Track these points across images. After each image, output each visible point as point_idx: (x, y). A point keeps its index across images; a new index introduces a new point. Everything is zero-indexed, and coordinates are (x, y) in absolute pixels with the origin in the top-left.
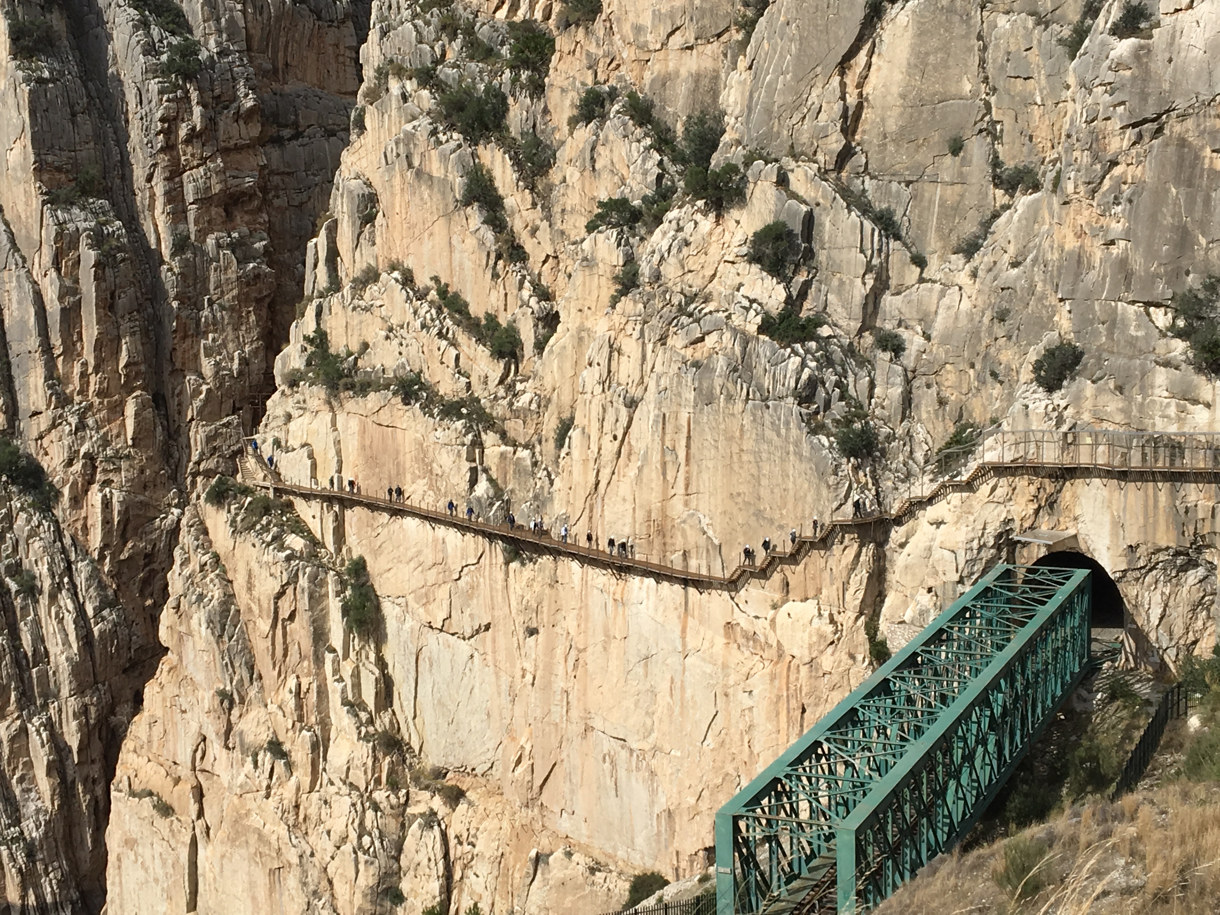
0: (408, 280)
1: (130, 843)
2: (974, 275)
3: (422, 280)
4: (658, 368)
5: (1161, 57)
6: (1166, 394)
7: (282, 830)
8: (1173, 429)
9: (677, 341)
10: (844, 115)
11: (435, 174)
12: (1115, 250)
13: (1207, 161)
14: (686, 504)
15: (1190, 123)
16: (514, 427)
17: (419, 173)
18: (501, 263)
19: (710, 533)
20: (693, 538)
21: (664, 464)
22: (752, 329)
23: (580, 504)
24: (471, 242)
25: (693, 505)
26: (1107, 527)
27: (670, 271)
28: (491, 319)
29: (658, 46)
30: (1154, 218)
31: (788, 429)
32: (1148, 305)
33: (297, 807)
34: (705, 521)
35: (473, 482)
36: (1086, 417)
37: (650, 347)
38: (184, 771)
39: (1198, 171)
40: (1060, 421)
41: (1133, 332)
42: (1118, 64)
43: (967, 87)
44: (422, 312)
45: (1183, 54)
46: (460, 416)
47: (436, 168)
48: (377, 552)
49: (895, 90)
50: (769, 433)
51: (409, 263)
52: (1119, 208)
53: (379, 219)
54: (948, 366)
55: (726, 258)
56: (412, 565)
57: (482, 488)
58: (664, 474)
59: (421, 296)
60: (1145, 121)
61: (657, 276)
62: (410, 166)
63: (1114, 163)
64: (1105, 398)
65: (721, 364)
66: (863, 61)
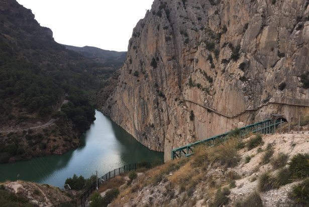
0: (201, 70)
2: (273, 71)
3: (202, 71)
6: (299, 92)
8: (299, 98)
9: (228, 81)
10: (256, 45)
12: (293, 67)
15: (307, 45)
16: (210, 93)
19: (231, 110)
20: (228, 111)
23: (216, 104)
26: (288, 114)
27: (229, 70)
28: (210, 77)
29: (234, 36)
30: (300, 62)
31: (241, 95)
32: (297, 76)
34: (230, 108)
35: (205, 100)
36: (286, 95)
38: (172, 137)
40: (282, 96)
41: (295, 81)
43: (275, 40)
44: (202, 75)
46: (204, 91)
47: (204, 55)
48: (194, 109)
49: (264, 41)
50: (239, 95)
51: (201, 68)
52: (295, 60)
54: (268, 86)
55: (236, 68)
56: (198, 112)
57: (206, 101)
59: (202, 73)
61: (227, 70)
62: (202, 54)
63: (295, 52)
64: (289, 92)
65: (233, 84)
66: (260, 36)
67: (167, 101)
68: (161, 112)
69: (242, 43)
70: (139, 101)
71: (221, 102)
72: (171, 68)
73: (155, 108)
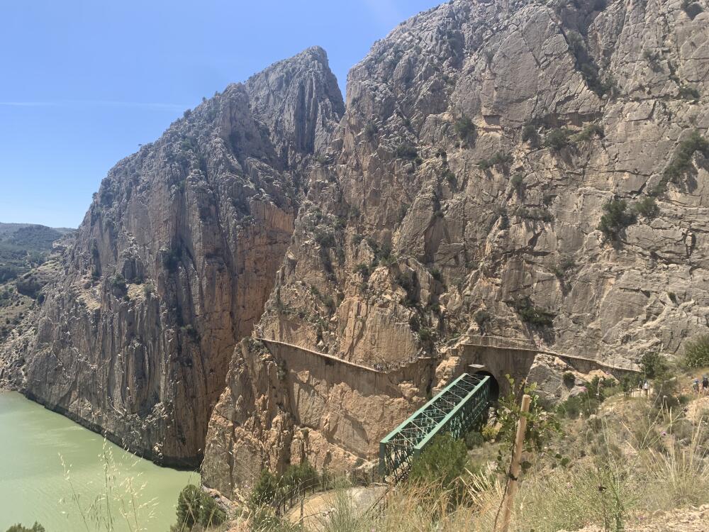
4: (371, 312)
5: (512, 235)
9: (377, 305)
11: (313, 256)
14: (377, 351)
18: (329, 281)
19: (383, 359)
20: (379, 361)
21: (371, 339)
22: (397, 302)
23: (347, 349)
24: (322, 274)
25: (379, 351)
27: (376, 285)
30: (509, 279)
35: (319, 341)
36: (489, 333)
37: (369, 306)
39: (521, 266)
40: (482, 333)
42: (500, 236)
45: (517, 235)
50: (401, 332)
51: (305, 279)
53: (297, 267)
54: (452, 316)
57: (321, 343)
58: (371, 342)
60: (508, 252)
61: (372, 286)
64: (495, 328)
65: (388, 312)
66: (431, 232)
67: (203, 343)
68: (188, 369)
69: (395, 240)
70: (129, 345)
71: (360, 345)
72: (213, 273)
73: (173, 360)
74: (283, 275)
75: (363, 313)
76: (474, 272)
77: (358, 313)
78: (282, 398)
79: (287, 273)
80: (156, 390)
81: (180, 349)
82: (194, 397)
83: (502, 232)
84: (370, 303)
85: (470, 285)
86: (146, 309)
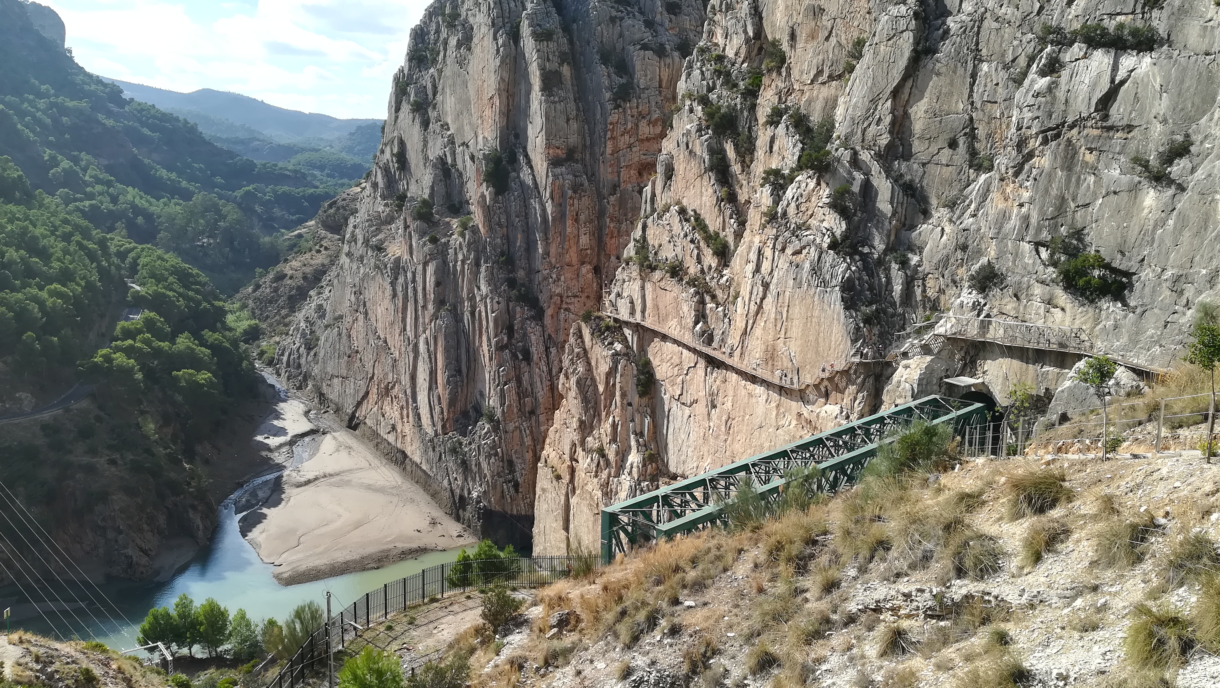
0: (683, 210)
1: (544, 490)
3: (689, 211)
4: (780, 266)
5: (1063, 87)
6: (1039, 300)
7: (599, 494)
8: (1041, 322)
9: (789, 251)
10: (894, 124)
11: (698, 153)
12: (1024, 210)
13: (1081, 155)
14: (784, 344)
15: (1075, 131)
16: (719, 294)
17: (691, 152)
18: (723, 203)
19: (794, 361)
20: (787, 363)
21: (776, 320)
22: (825, 246)
23: (738, 339)
24: (710, 191)
25: (788, 344)
27: (792, 210)
28: (716, 234)
29: (809, 82)
30: (1047, 191)
31: (835, 305)
32: (1037, 245)
33: (608, 483)
34: (793, 354)
35: (697, 322)
36: (995, 311)
37: (777, 253)
38: (567, 457)
39: (1075, 161)
41: (1026, 260)
42: (1038, 93)
43: (961, 106)
44: (685, 228)
45: (1076, 88)
46: (695, 286)
47: (698, 150)
48: (655, 355)
50: (826, 307)
51: (685, 202)
52: (1028, 184)
53: (674, 178)
54: (930, 276)
55: (819, 204)
56: (669, 364)
57: (700, 326)
58: (776, 326)
59: (687, 220)
60: (1050, 129)
61: (785, 214)
62: (688, 147)
63: (1031, 155)
64: (1006, 300)
65: (807, 265)
66: (907, 91)
67: (547, 320)
68: (523, 364)
69: (839, 113)
70: (437, 319)
71: (758, 331)
72: (563, 195)
73: (500, 348)
74: (654, 195)
75: (766, 266)
76: (983, 177)
77: (758, 270)
78: (642, 424)
79: (658, 191)
80: (478, 397)
81: (510, 330)
82: (532, 412)
83: (1044, 82)
84: (779, 247)
85: (973, 206)
86: (460, 257)
